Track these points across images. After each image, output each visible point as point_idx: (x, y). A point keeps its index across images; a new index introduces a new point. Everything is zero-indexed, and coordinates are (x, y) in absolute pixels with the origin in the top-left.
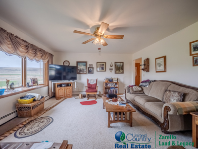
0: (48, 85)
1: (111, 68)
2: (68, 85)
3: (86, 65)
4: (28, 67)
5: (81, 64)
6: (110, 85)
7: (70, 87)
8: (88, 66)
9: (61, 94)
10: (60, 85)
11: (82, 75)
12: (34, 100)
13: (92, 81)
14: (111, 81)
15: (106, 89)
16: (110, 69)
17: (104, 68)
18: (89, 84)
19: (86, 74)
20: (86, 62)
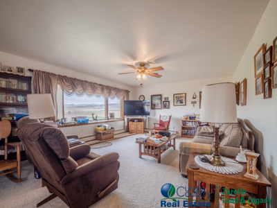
0: (124, 120)
1: (194, 100)
2: (140, 120)
3: (161, 99)
4: (109, 103)
5: (156, 97)
6: (190, 124)
7: (142, 123)
8: (163, 100)
9: (133, 129)
10: (133, 120)
11: (156, 110)
12: (105, 130)
13: (165, 118)
14: (192, 118)
15: (183, 128)
16: (192, 102)
17: (184, 101)
18: (161, 121)
19: (161, 109)
20: (161, 95)
